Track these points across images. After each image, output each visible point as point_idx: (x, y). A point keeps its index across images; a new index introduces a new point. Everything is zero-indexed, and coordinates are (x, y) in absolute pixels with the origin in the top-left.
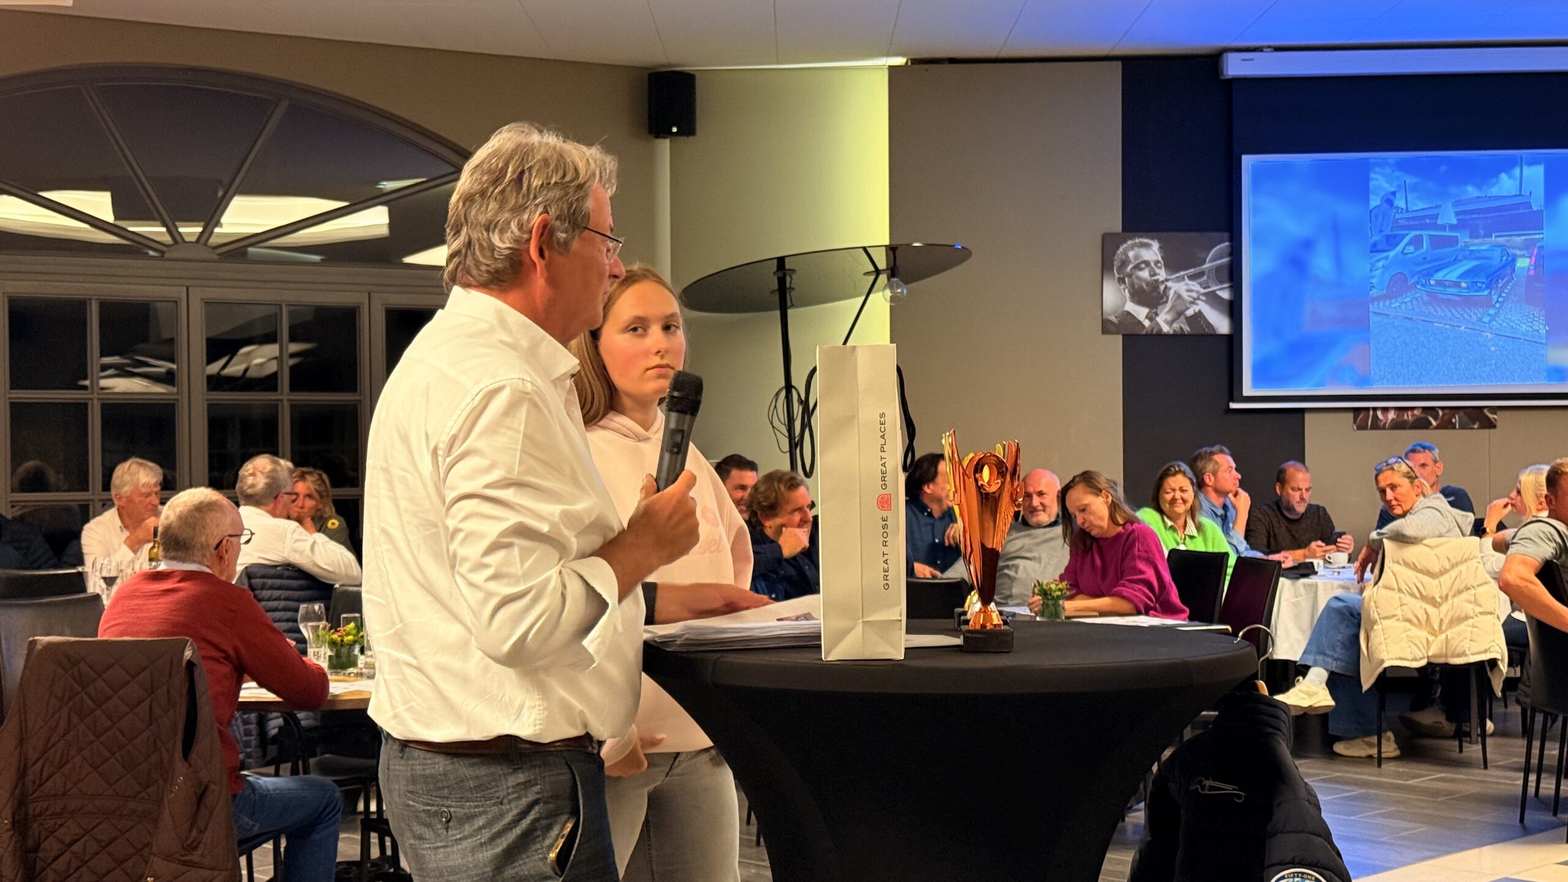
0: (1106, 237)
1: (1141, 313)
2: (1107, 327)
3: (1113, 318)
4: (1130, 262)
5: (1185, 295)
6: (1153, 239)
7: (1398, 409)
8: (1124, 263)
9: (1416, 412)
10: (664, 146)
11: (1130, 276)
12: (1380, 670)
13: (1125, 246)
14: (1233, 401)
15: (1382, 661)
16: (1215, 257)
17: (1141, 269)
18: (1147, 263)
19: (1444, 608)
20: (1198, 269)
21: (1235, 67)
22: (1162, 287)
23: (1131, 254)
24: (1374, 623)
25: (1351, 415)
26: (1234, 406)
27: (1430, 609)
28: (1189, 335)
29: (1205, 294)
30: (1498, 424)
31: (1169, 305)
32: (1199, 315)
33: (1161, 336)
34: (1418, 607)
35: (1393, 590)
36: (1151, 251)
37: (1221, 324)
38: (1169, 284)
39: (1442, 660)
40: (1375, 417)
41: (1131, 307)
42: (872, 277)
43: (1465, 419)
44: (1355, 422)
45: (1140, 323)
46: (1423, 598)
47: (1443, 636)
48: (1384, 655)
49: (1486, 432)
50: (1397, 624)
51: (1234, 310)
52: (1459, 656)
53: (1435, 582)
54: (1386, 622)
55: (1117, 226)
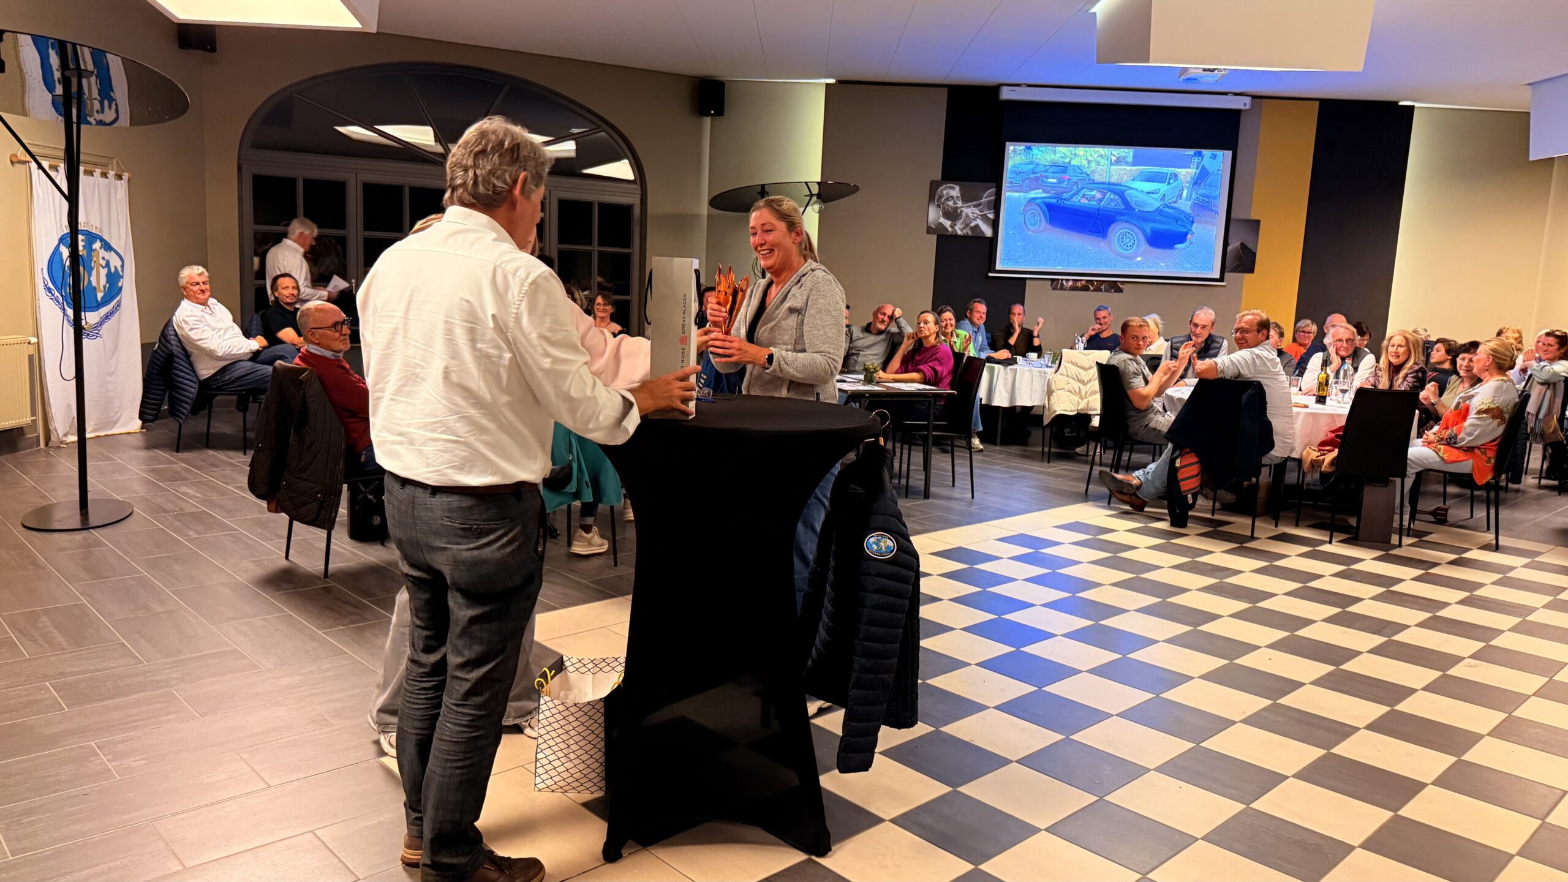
0: (932, 183)
1: (947, 223)
2: (929, 230)
3: (933, 226)
4: (944, 196)
5: (971, 215)
6: (956, 184)
7: (1074, 280)
8: (941, 197)
9: (1083, 282)
10: (707, 121)
11: (943, 204)
12: (1054, 415)
13: (942, 188)
14: (991, 272)
15: (1056, 411)
16: (988, 196)
17: (949, 201)
18: (952, 197)
19: (1089, 386)
20: (978, 202)
21: (1006, 94)
22: (959, 211)
23: (945, 192)
24: (1053, 392)
25: (1049, 283)
26: (991, 275)
27: (1082, 386)
28: (971, 237)
29: (980, 215)
30: (1124, 291)
31: (962, 220)
32: (977, 226)
33: (956, 236)
34: (1076, 385)
35: (1064, 375)
36: (955, 191)
37: (988, 232)
38: (963, 209)
39: (1085, 412)
40: (1062, 283)
41: (942, 220)
42: (808, 198)
43: (1108, 287)
44: (1051, 286)
45: (946, 229)
46: (1079, 380)
47: (1086, 400)
48: (1056, 408)
49: (1117, 294)
50: (1065, 393)
51: (995, 225)
52: (1093, 410)
53: (1086, 373)
54: (1059, 392)
55: (938, 177)
